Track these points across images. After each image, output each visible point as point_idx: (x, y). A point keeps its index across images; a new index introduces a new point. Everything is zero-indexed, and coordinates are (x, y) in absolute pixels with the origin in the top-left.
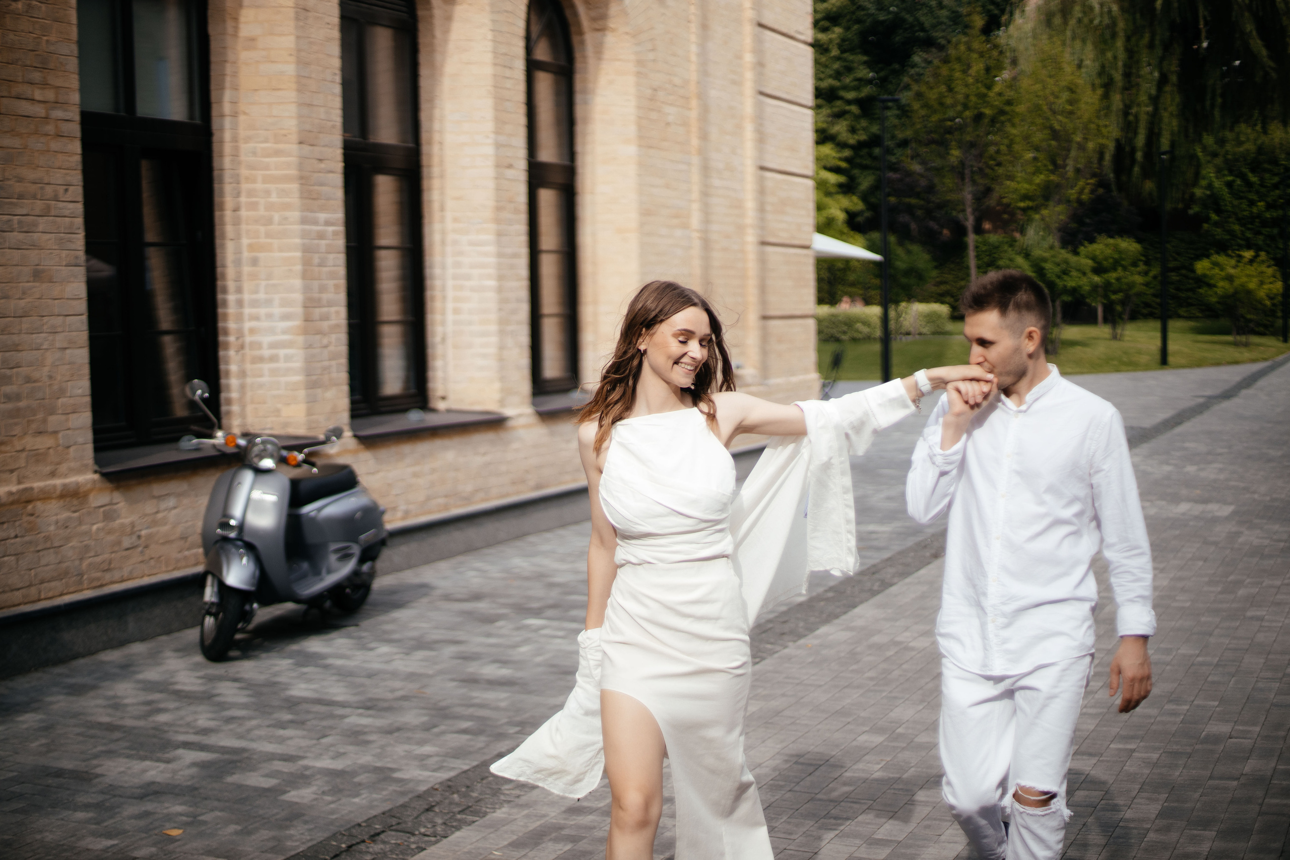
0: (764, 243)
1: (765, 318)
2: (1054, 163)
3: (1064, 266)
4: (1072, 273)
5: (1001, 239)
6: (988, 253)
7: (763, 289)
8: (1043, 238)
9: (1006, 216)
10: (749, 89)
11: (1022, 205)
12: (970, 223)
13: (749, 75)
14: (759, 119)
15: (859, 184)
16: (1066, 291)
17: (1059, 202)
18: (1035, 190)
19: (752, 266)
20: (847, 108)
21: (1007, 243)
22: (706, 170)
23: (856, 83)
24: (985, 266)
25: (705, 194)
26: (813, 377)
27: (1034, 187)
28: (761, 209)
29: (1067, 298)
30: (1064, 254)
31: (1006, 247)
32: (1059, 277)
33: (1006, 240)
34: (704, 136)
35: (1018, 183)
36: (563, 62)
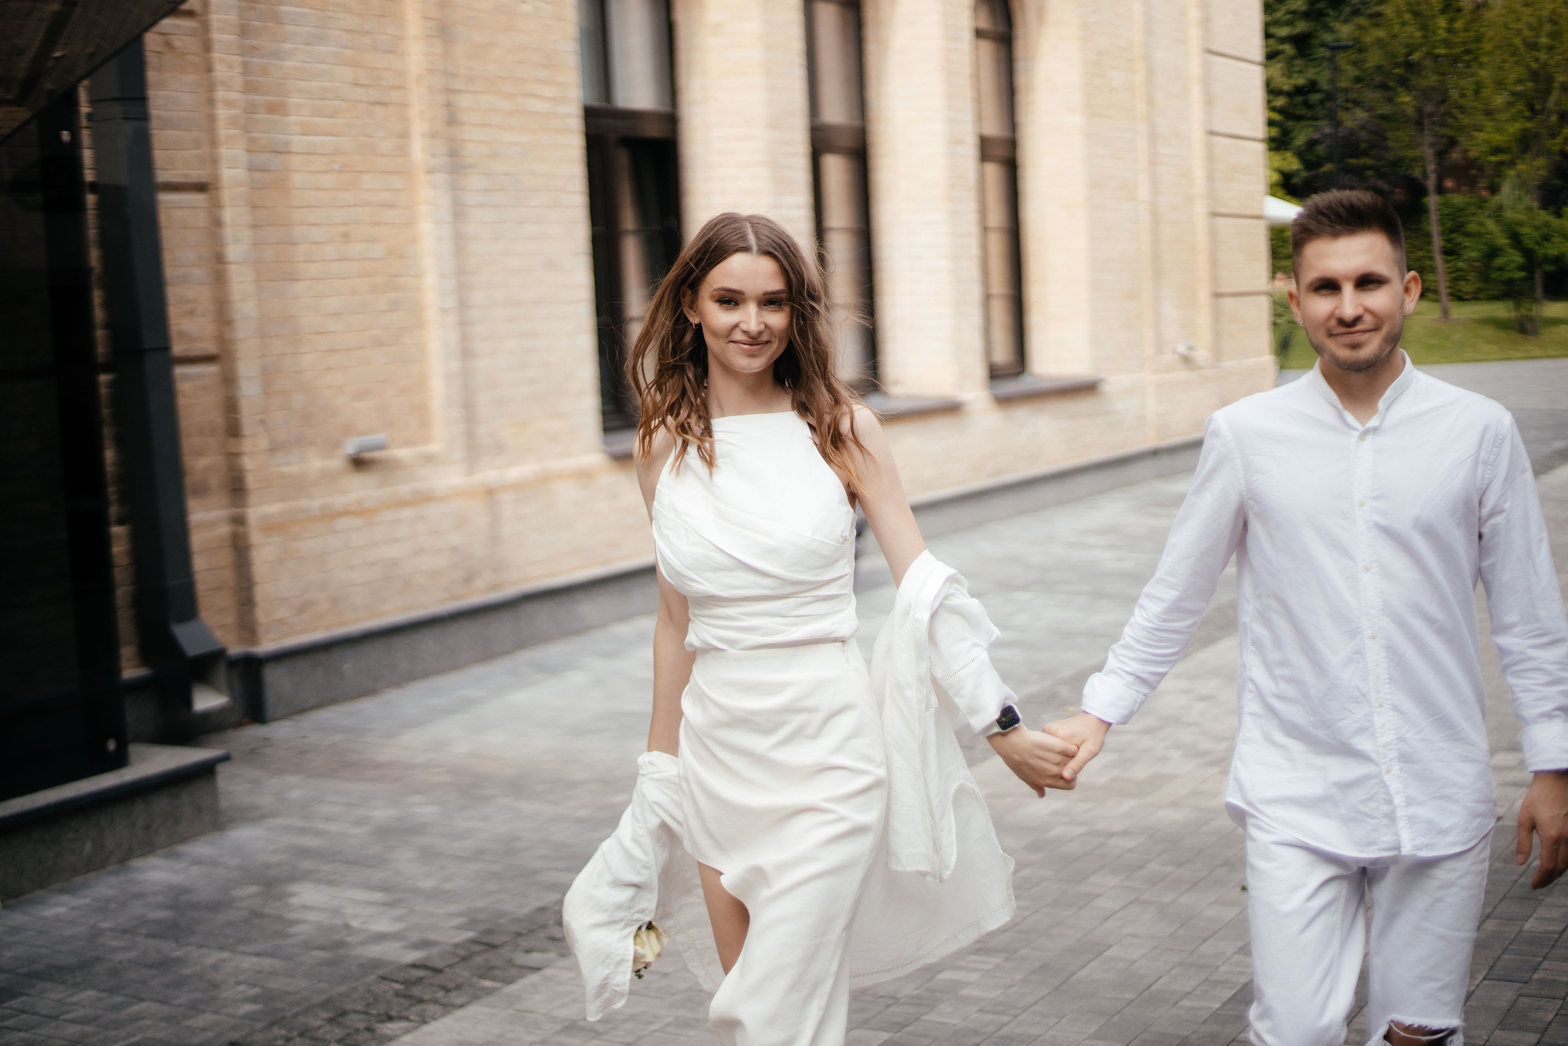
0: (1215, 214)
1: (1217, 295)
2: (1531, 108)
3: (1545, 230)
4: (1554, 240)
5: (1467, 200)
6: (1451, 217)
7: (1214, 264)
8: (1520, 199)
9: (1473, 172)
10: (1195, 47)
11: (1493, 159)
12: (1431, 182)
13: (1194, 33)
14: (1207, 80)
15: (1293, 138)
16: (1547, 259)
17: (1538, 154)
18: (1510, 141)
19: (1201, 239)
20: (1281, 47)
21: (1474, 204)
22: (1153, 138)
23: (1289, 16)
24: (1448, 232)
25: (1154, 162)
26: (1267, 359)
27: (1507, 138)
28: (1211, 178)
29: (1549, 268)
30: (1544, 216)
31: (1474, 209)
32: (1538, 244)
33: (1473, 200)
34: (1150, 102)
35: (1488, 133)
36: (1001, 29)
